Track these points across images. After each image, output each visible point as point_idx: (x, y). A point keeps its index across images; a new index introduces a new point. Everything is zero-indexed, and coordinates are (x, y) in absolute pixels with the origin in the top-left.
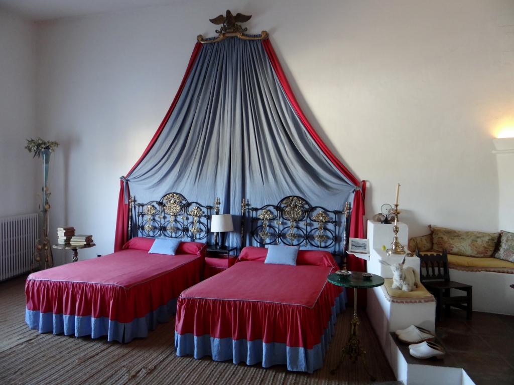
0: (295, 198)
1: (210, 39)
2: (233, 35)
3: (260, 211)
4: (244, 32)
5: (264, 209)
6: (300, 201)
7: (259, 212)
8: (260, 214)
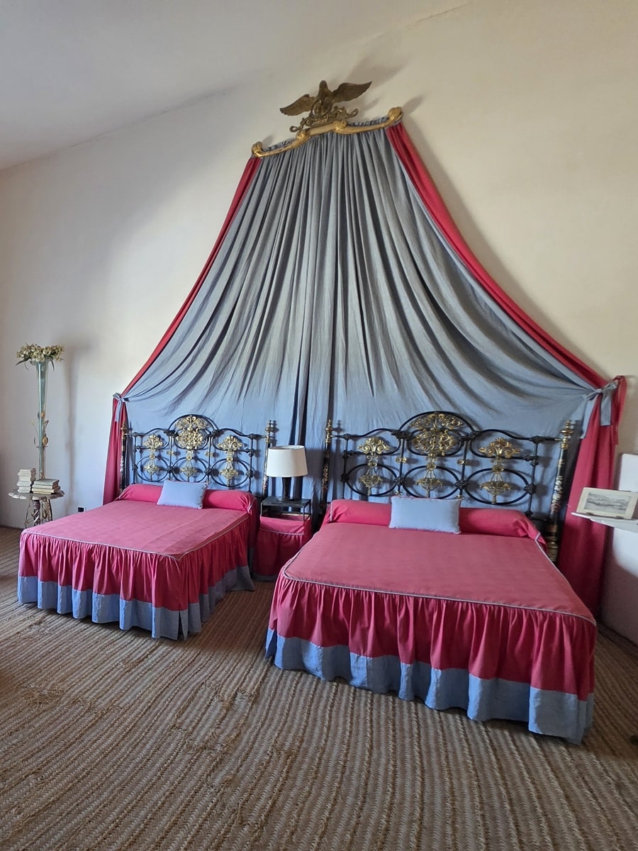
0: (442, 415)
1: (276, 147)
2: (326, 129)
3: (364, 439)
4: (348, 120)
5: (370, 437)
6: (451, 420)
7: (360, 442)
8: (363, 446)
